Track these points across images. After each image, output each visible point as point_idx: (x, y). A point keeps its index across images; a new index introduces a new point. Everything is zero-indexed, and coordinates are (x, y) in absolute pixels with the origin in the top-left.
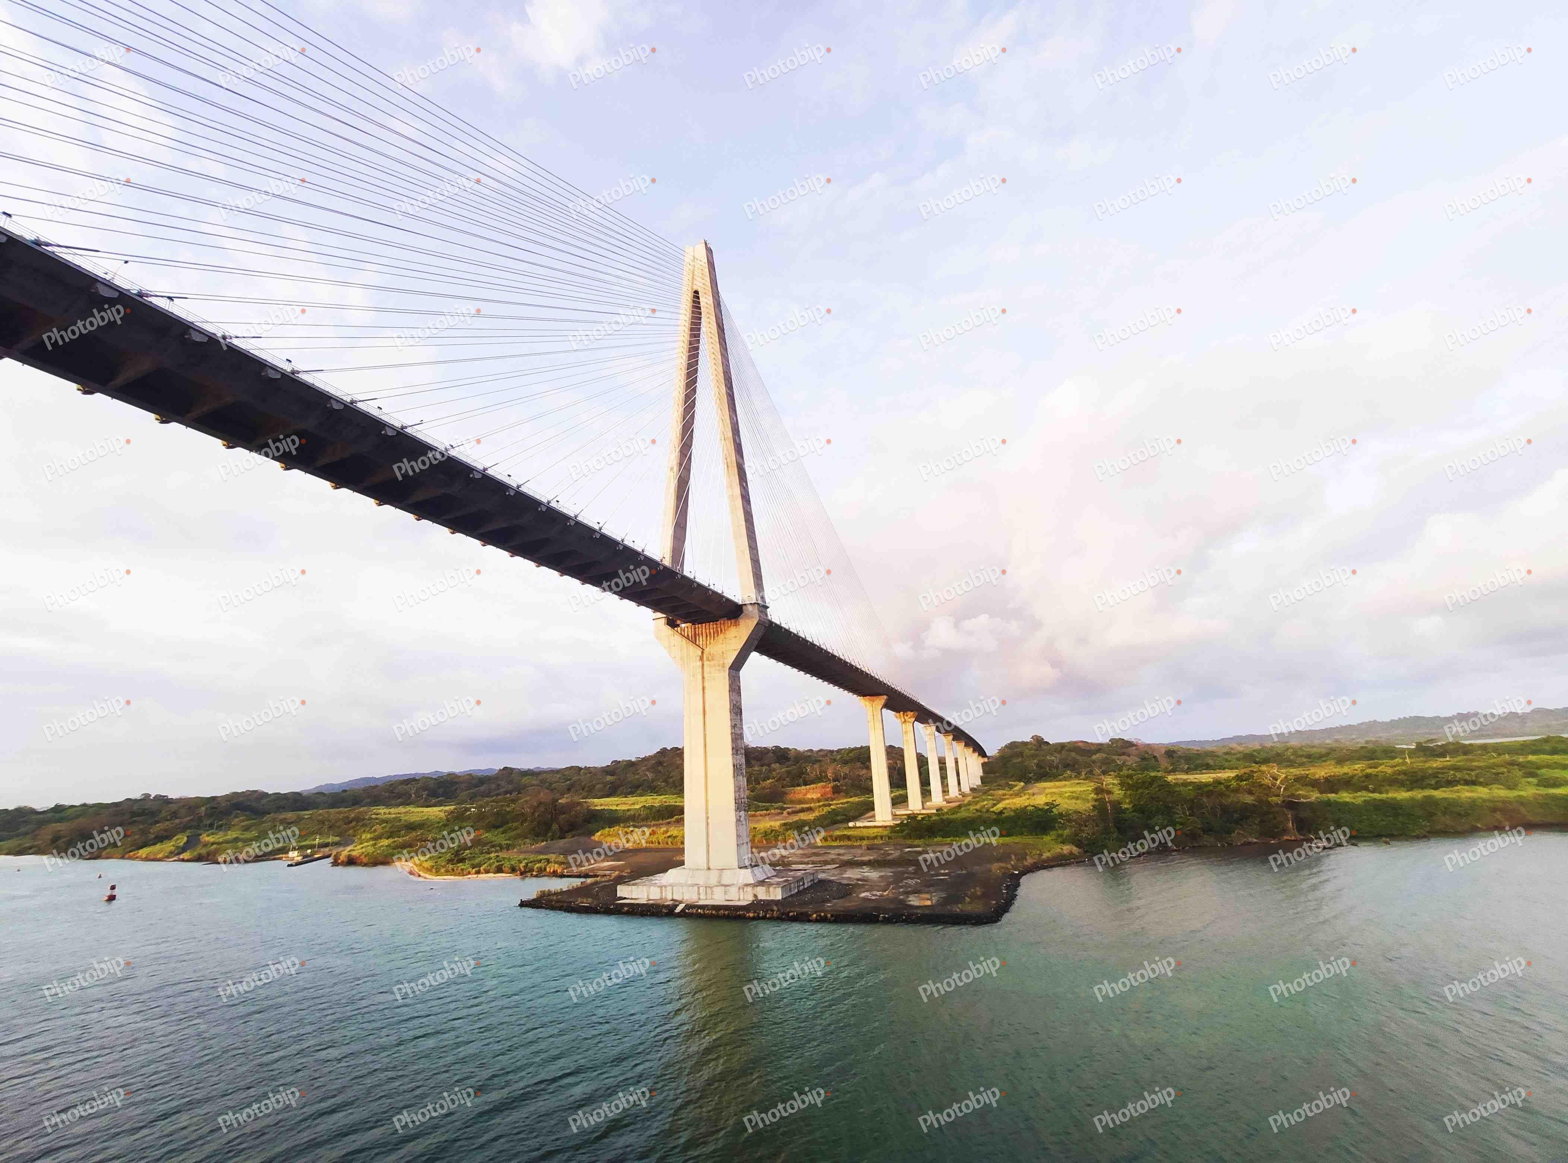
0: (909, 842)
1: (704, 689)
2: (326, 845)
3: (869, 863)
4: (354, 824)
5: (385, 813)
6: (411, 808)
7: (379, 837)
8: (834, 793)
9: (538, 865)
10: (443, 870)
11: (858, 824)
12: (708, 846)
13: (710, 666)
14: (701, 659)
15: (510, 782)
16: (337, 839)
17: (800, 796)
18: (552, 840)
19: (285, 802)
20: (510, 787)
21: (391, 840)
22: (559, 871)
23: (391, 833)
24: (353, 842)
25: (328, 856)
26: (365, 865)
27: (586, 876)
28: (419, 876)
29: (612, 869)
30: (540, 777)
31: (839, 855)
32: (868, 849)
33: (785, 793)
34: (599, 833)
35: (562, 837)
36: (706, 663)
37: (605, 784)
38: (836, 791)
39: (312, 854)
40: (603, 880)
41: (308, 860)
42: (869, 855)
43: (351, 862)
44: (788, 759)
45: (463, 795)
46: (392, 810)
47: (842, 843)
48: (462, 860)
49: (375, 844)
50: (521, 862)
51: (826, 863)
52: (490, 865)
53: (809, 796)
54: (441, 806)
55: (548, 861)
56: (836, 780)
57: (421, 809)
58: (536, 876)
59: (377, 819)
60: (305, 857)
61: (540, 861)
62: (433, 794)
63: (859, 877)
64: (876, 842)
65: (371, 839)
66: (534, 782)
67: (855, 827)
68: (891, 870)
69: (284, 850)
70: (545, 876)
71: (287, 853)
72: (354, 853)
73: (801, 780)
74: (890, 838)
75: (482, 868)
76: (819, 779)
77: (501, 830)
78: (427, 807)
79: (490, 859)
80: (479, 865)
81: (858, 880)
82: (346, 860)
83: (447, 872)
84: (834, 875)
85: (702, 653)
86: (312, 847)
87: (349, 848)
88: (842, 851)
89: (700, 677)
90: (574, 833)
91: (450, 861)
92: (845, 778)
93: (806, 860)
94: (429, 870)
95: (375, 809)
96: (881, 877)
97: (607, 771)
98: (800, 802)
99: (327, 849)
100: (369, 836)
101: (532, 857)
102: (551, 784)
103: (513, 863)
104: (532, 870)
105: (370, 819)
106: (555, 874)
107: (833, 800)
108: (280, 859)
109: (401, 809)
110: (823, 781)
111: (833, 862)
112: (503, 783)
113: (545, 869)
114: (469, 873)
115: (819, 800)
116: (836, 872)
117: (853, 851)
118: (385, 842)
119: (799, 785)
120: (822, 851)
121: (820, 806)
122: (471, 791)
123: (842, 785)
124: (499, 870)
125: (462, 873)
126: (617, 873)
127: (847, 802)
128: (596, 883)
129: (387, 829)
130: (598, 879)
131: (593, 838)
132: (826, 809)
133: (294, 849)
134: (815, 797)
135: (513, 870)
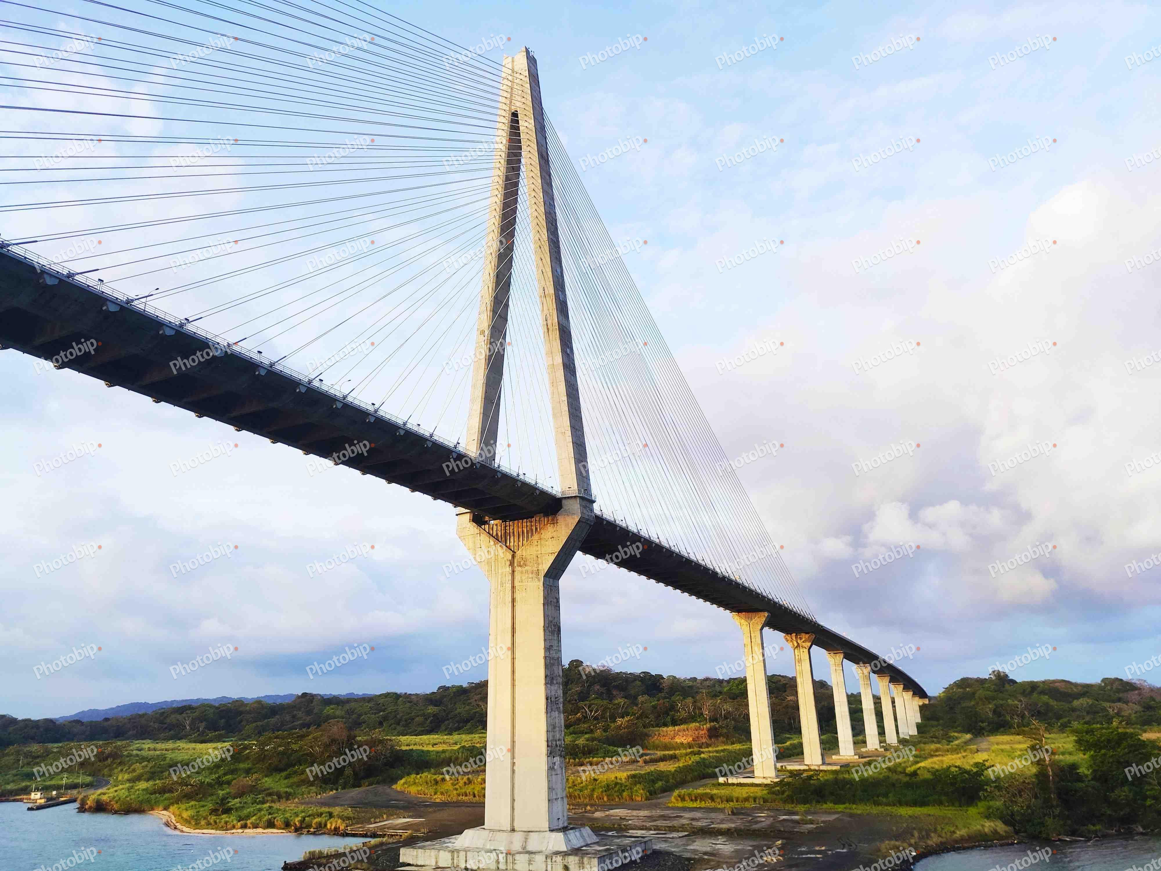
0: (789, 807)
1: (513, 600)
2: (75, 786)
3: (728, 834)
4: (109, 761)
5: (149, 749)
6: (181, 744)
7: (139, 778)
8: (710, 737)
9: (318, 820)
10: (203, 822)
11: (731, 780)
12: (513, 800)
13: (522, 572)
14: (512, 564)
15: (309, 712)
16: (89, 779)
17: (667, 740)
18: (344, 788)
19: (35, 730)
20: (308, 719)
21: (151, 783)
22: (342, 827)
23: (153, 773)
24: (107, 783)
25: (74, 801)
26: (116, 812)
27: (374, 835)
28: (176, 828)
29: (405, 827)
30: (347, 707)
31: (693, 819)
32: (733, 813)
33: (647, 735)
34: (402, 781)
35: (355, 786)
36: (518, 569)
37: (426, 717)
38: (713, 734)
39: (58, 796)
40: (391, 840)
41: (51, 803)
42: (731, 821)
43: (100, 808)
44: (661, 690)
45: (249, 728)
46: (159, 746)
47: (703, 805)
48: (228, 811)
49: (132, 787)
50: (297, 816)
51: (672, 829)
52: (260, 819)
53: (678, 740)
54: (219, 741)
55: (331, 815)
56: (713, 719)
57: (193, 745)
58: (314, 834)
59: (137, 755)
60: (49, 799)
61: (320, 815)
62: (213, 726)
63: (708, 849)
64: (747, 805)
65: (129, 780)
66: (338, 713)
67: (726, 784)
68: (751, 843)
69: (26, 791)
70: (324, 834)
71: (29, 794)
72: (105, 798)
73: (669, 719)
74: (765, 801)
75: (249, 822)
76: (692, 718)
77: (284, 774)
78: (202, 742)
79: (260, 810)
80: (248, 817)
81: (705, 853)
82: (94, 805)
83: (209, 825)
84: (677, 846)
85: (513, 557)
86: (58, 788)
87: (100, 791)
88: (698, 815)
89: (509, 586)
90: (371, 779)
91: (214, 812)
92: (726, 718)
93: (648, 824)
94: (187, 822)
95: (137, 744)
96: (736, 851)
97: (431, 699)
98: (666, 747)
99: (75, 792)
100: (126, 776)
101: (313, 809)
102: (360, 715)
103: (288, 815)
104: (309, 826)
105: (129, 755)
106: (336, 832)
107: (708, 746)
108: (21, 800)
109: (170, 745)
110: (695, 721)
111: (682, 828)
112: (300, 714)
113: (326, 825)
114: (234, 827)
115: (690, 746)
116: (680, 842)
117: (713, 815)
118: (143, 785)
119: (665, 725)
120: (675, 813)
121: (686, 754)
122: (259, 723)
123: (721, 727)
124: (270, 825)
125: (226, 828)
126: (409, 832)
127: (723, 751)
128: (382, 844)
129: (148, 769)
130: (384, 839)
131: (394, 787)
132: (697, 758)
133: (37, 789)
134: (685, 742)
135: (287, 825)
